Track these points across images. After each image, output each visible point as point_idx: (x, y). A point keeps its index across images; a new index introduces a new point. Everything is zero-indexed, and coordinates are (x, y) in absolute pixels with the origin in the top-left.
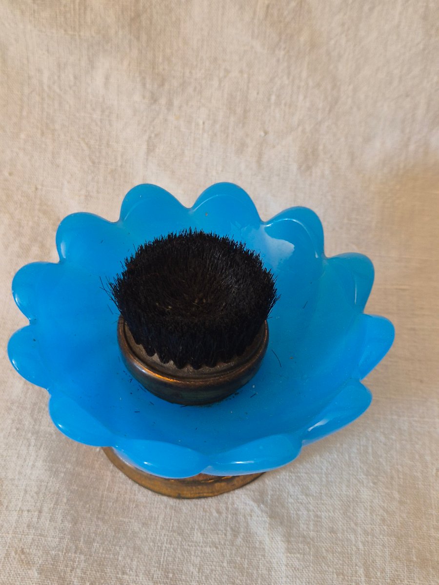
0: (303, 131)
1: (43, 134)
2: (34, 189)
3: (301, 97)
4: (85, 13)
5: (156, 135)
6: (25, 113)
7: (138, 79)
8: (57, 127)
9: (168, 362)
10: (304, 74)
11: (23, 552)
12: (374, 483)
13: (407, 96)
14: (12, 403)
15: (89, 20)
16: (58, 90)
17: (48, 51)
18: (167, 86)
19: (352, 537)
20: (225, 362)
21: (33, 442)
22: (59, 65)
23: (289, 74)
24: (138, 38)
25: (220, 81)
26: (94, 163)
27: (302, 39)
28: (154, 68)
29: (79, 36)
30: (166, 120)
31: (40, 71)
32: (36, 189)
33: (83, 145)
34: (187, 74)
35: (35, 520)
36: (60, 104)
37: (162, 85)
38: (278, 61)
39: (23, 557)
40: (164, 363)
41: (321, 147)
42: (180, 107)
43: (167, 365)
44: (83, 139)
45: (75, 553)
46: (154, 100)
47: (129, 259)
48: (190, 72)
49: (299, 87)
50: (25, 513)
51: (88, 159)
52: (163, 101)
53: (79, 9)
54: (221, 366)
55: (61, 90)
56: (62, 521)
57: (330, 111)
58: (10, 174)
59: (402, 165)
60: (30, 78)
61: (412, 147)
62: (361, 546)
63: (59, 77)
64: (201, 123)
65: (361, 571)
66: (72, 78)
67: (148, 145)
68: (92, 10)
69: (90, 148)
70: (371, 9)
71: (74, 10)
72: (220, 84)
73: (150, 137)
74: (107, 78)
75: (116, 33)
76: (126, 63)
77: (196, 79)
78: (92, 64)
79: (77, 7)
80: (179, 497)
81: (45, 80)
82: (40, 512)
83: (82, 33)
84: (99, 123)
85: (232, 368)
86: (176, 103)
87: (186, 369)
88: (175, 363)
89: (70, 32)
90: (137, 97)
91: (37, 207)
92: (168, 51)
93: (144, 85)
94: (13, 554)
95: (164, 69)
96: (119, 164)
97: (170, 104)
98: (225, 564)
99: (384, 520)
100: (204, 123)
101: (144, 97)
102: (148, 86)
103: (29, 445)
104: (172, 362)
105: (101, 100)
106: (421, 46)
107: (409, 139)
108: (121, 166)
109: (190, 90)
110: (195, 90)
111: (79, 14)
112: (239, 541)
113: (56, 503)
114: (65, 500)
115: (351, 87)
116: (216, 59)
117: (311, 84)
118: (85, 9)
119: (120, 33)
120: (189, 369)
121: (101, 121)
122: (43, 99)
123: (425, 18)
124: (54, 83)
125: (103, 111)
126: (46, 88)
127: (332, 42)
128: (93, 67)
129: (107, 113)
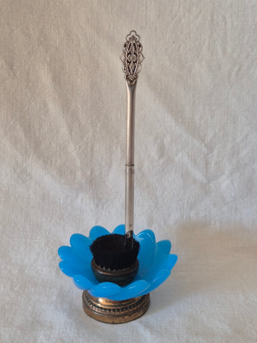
0: (148, 214)
1: (60, 220)
2: (57, 238)
3: (146, 203)
4: (75, 180)
5: (98, 218)
6: (54, 213)
7: (92, 200)
8: (65, 217)
9: (108, 269)
10: (146, 196)
11: (61, 339)
12: (180, 316)
13: (180, 200)
14: (53, 302)
15: (76, 182)
16: (65, 205)
17: (63, 192)
18: (101, 201)
19: (173, 330)
20: (126, 268)
21: (61, 311)
22: (66, 197)
23: (141, 195)
24: (92, 187)
25: (119, 199)
26: (77, 228)
27: (144, 185)
28: (97, 196)
29: (73, 187)
30: (101, 213)
31: (60, 199)
32: (58, 238)
33: (74, 222)
34: (108, 197)
35: (65, 331)
36: (66, 209)
37: (100, 201)
38: (137, 191)
39: (62, 340)
40: (107, 269)
41: (154, 219)
42: (106, 208)
43: (108, 270)
44: (74, 221)
45: (79, 337)
46: (97, 206)
47: (94, 240)
48: (109, 197)
49: (145, 200)
50: (61, 330)
51: (75, 227)
52: (100, 206)
53: (74, 179)
54: (124, 270)
55: (66, 205)
56: (74, 330)
57: (156, 207)
58: (49, 234)
59: (182, 224)
60: (56, 202)
61: (185, 217)
62: (176, 332)
63: (66, 201)
64: (113, 213)
65: (176, 338)
66: (70, 201)
67: (96, 221)
68: (77, 179)
69: (76, 223)
70: (165, 174)
71: (72, 179)
72: (119, 200)
73: (96, 219)
74: (82, 200)
75: (85, 185)
76: (88, 195)
77: (111, 199)
78: (77, 195)
79: (73, 178)
80: (113, 323)
81: (61, 202)
82: (66, 328)
83: (74, 186)
84: (79, 215)
85: (128, 270)
86: (105, 207)
87: (113, 271)
88: (110, 269)
89: (70, 186)
90: (92, 206)
91: (58, 244)
92: (102, 190)
93: (94, 201)
94: (58, 340)
95: (100, 196)
96: (86, 228)
97: (103, 207)
98: (130, 340)
99: (183, 325)
100: (114, 213)
101: (94, 205)
102: (95, 202)
103: (60, 312)
104: (109, 269)
105: (80, 207)
106: (182, 185)
107: (183, 215)
108: (87, 229)
109: (109, 202)
110: (111, 202)
111: (73, 180)
112: (134, 334)
113: (71, 326)
114: (74, 325)
115: (162, 199)
116: (117, 192)
117: (148, 198)
118: (75, 179)
119: (86, 185)
120: (114, 271)
121: (80, 214)
122: (60, 208)
123: (182, 176)
124: (64, 203)
125: (80, 211)
126: (61, 204)
127: (154, 185)
128: (77, 197)
129: (82, 211)
